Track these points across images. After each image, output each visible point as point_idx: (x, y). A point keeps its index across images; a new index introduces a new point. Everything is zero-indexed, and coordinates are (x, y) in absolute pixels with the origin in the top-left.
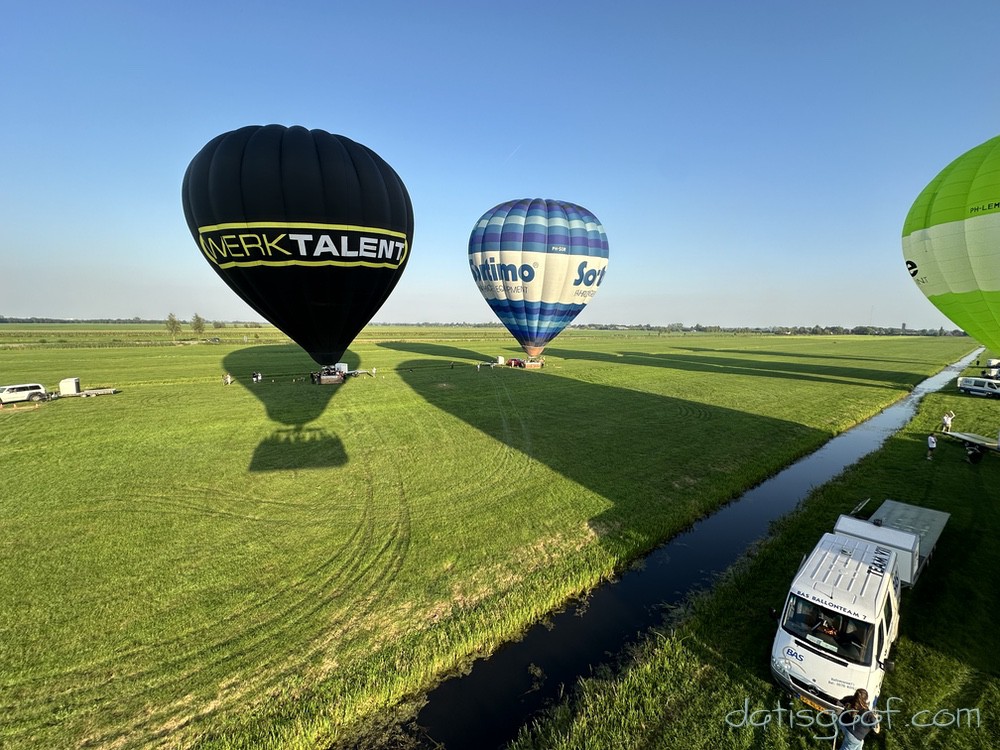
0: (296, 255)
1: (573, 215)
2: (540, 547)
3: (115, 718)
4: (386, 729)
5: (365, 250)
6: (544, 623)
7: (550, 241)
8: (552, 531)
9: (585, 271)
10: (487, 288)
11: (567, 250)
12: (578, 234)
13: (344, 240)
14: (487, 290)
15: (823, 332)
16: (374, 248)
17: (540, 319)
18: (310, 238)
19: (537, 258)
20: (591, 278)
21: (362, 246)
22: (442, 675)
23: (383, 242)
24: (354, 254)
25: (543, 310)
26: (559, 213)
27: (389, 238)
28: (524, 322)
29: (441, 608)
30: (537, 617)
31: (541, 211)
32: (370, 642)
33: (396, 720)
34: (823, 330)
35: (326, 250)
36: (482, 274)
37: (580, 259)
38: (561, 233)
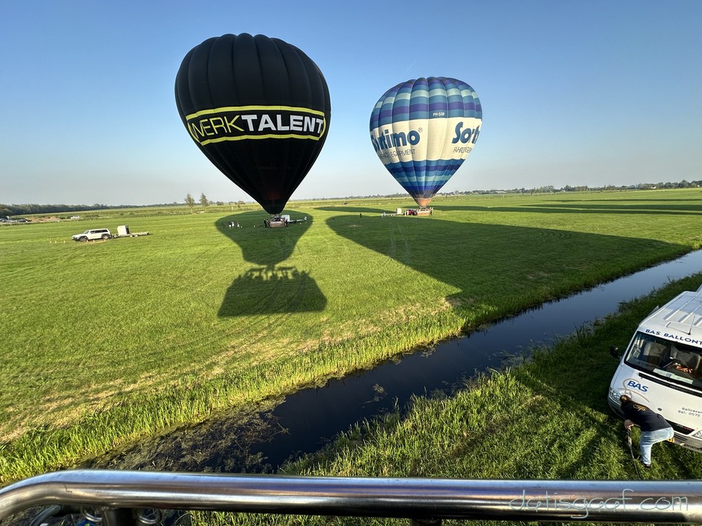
0: (247, 132)
1: (450, 85)
2: (401, 311)
3: (69, 387)
4: (247, 415)
5: (294, 125)
6: (393, 359)
7: (431, 109)
8: (413, 303)
9: (462, 130)
10: (384, 156)
11: (446, 114)
12: (455, 100)
13: (279, 117)
14: (384, 157)
15: (690, 185)
16: (301, 123)
17: (427, 175)
18: (255, 117)
19: (421, 124)
20: (466, 136)
21: (292, 123)
22: (301, 385)
23: (307, 119)
24: (286, 128)
25: (429, 166)
26: (438, 85)
27: (311, 116)
28: (414, 179)
29: (312, 343)
30: (388, 355)
31: (424, 86)
32: (252, 359)
33: (258, 410)
34: (689, 184)
35: (267, 126)
36: (380, 145)
37: (457, 120)
38: (441, 100)
